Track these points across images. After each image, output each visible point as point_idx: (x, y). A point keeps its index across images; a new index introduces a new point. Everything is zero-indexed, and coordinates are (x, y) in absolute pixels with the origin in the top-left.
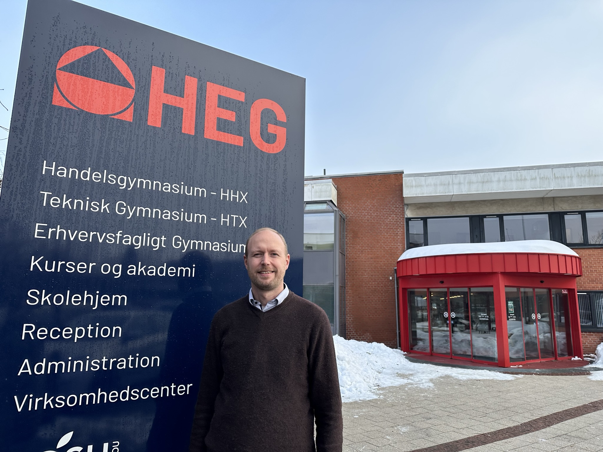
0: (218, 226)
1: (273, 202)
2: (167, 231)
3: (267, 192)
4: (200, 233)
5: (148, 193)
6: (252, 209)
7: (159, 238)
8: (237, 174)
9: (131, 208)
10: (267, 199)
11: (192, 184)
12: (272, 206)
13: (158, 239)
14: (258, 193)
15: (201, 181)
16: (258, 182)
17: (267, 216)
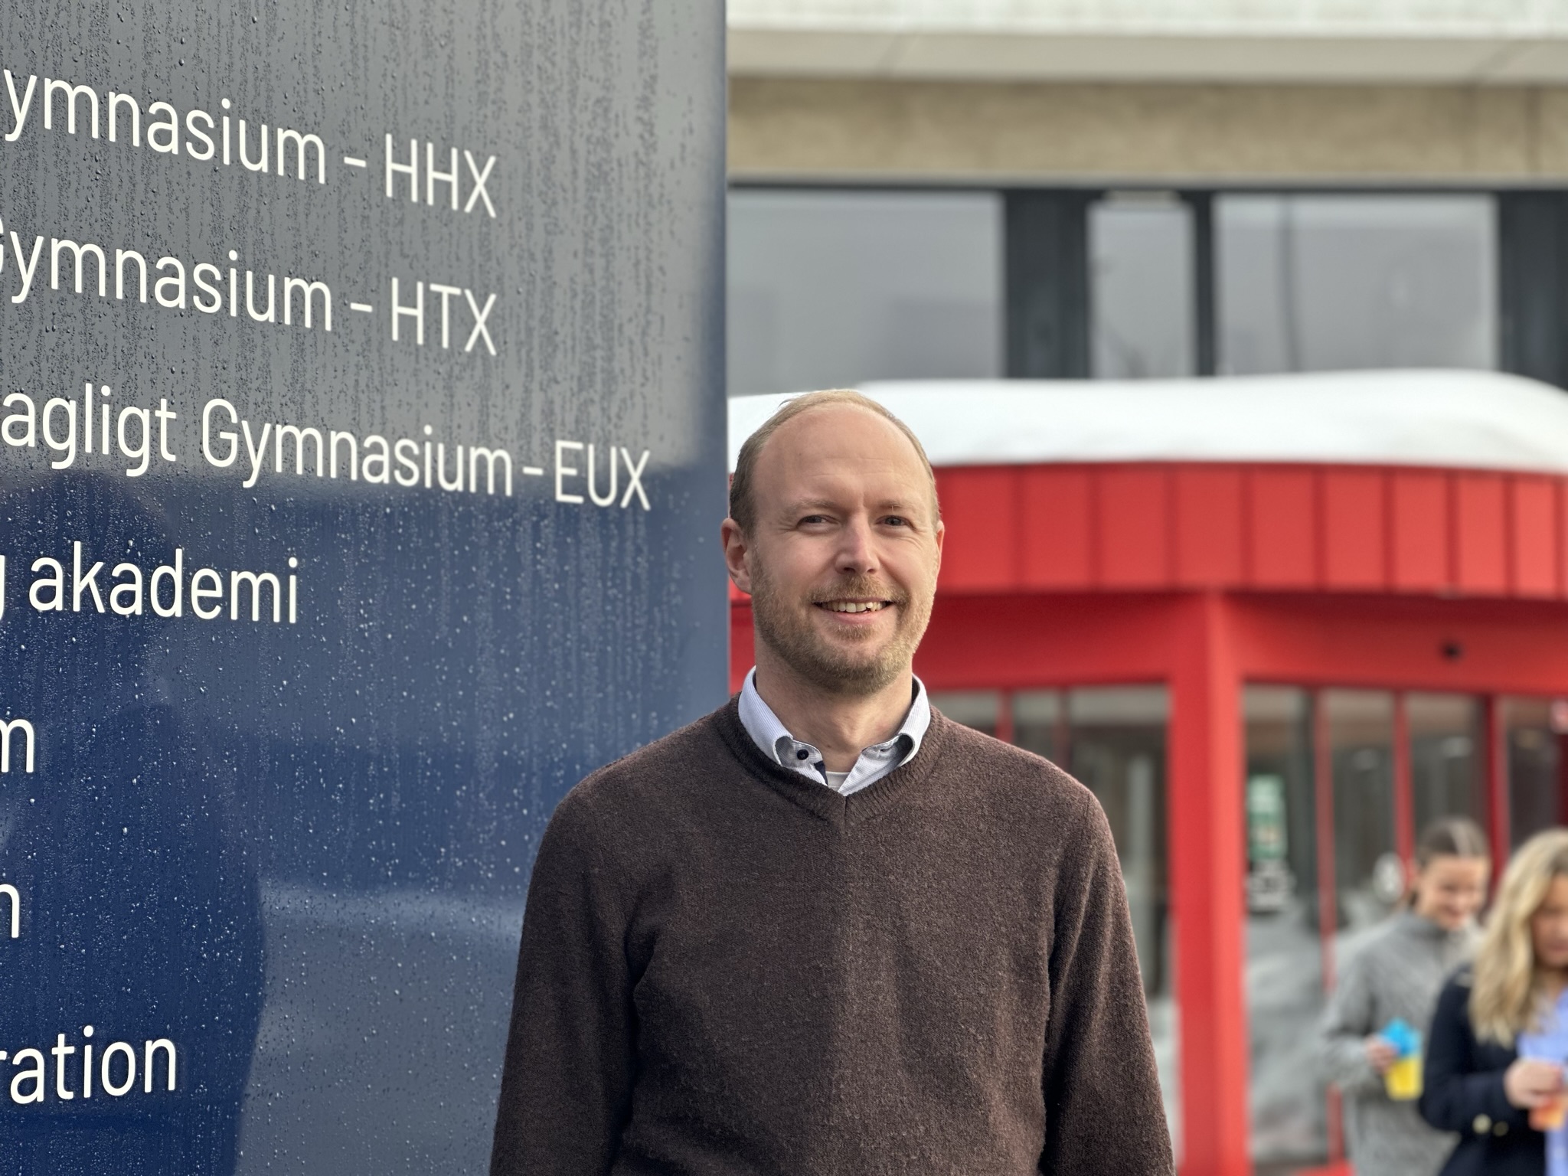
0: (381, 343)
1: (599, 210)
2: (178, 375)
3: (573, 152)
4: (308, 386)
5: (88, 162)
6: (516, 251)
7: (147, 412)
8: (447, 50)
9: (27, 243)
10: (575, 191)
11: (263, 109)
12: (597, 235)
13: (145, 416)
14: (536, 157)
15: (302, 93)
16: (534, 99)
17: (579, 288)
